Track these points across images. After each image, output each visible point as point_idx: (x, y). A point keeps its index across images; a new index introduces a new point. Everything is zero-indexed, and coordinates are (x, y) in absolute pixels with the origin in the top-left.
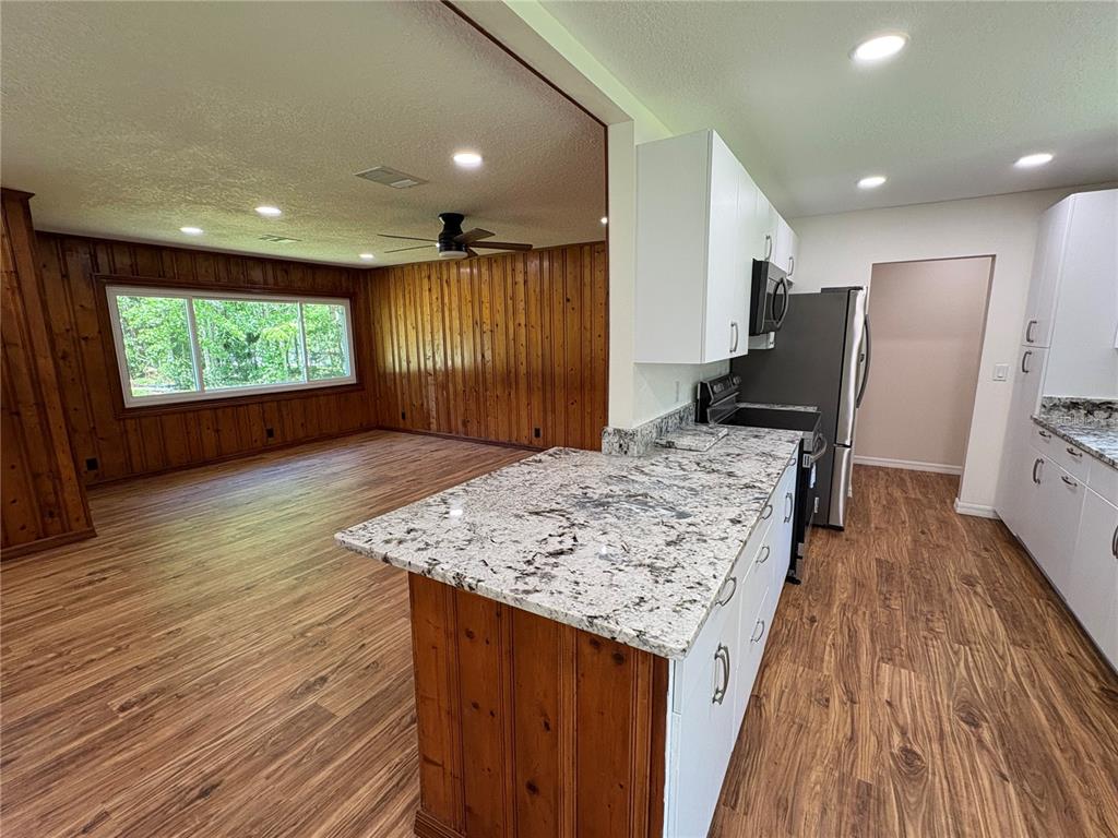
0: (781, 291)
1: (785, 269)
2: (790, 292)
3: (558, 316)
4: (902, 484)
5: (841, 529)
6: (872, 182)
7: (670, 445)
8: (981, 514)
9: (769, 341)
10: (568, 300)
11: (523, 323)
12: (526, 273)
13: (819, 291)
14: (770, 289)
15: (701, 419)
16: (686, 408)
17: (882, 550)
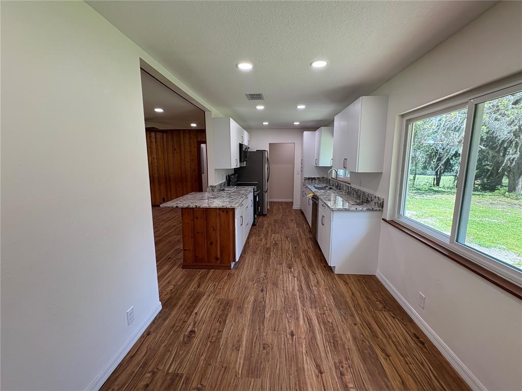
0: (246, 150)
1: (247, 145)
2: (249, 150)
3: (171, 155)
4: (282, 205)
5: (266, 215)
6: (266, 123)
7: (223, 190)
8: (297, 209)
9: (244, 164)
10: (175, 149)
11: (155, 157)
12: (156, 138)
13: (255, 151)
14: (244, 149)
15: (229, 185)
16: (225, 182)
17: (275, 218)
